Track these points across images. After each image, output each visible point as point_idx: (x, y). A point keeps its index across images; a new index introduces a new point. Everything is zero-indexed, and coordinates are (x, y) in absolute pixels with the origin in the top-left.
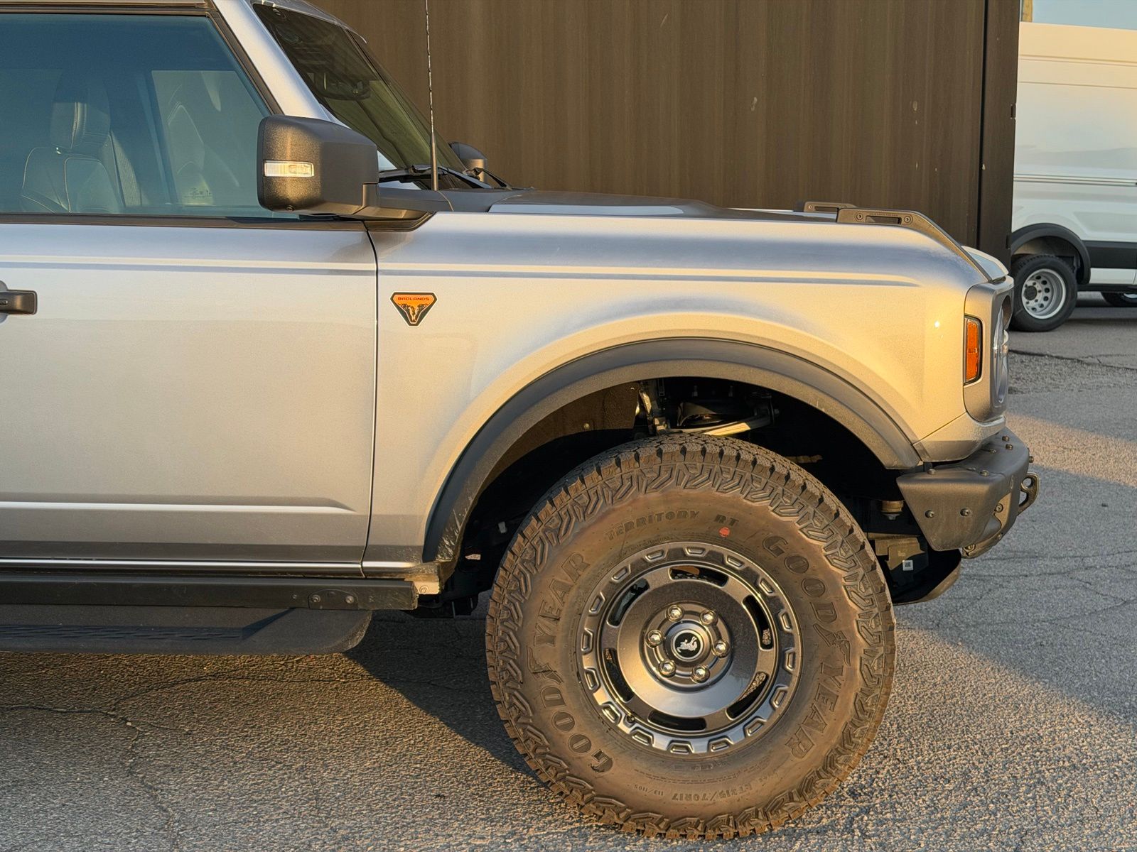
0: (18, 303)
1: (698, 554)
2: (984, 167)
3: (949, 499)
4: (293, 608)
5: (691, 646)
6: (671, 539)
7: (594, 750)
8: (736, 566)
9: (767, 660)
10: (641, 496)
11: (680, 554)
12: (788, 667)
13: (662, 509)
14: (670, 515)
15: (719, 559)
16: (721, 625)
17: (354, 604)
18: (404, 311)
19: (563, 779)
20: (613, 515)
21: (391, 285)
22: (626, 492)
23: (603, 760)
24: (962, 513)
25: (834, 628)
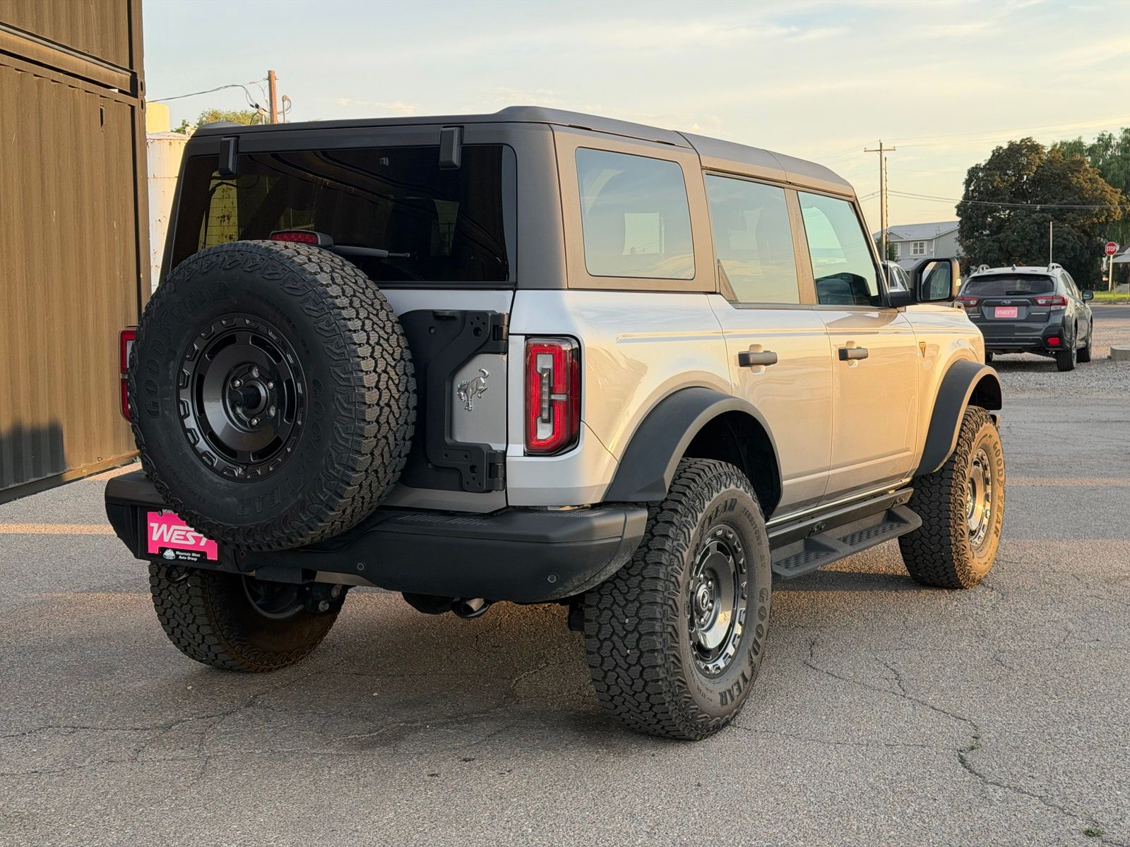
18: (922, 351)
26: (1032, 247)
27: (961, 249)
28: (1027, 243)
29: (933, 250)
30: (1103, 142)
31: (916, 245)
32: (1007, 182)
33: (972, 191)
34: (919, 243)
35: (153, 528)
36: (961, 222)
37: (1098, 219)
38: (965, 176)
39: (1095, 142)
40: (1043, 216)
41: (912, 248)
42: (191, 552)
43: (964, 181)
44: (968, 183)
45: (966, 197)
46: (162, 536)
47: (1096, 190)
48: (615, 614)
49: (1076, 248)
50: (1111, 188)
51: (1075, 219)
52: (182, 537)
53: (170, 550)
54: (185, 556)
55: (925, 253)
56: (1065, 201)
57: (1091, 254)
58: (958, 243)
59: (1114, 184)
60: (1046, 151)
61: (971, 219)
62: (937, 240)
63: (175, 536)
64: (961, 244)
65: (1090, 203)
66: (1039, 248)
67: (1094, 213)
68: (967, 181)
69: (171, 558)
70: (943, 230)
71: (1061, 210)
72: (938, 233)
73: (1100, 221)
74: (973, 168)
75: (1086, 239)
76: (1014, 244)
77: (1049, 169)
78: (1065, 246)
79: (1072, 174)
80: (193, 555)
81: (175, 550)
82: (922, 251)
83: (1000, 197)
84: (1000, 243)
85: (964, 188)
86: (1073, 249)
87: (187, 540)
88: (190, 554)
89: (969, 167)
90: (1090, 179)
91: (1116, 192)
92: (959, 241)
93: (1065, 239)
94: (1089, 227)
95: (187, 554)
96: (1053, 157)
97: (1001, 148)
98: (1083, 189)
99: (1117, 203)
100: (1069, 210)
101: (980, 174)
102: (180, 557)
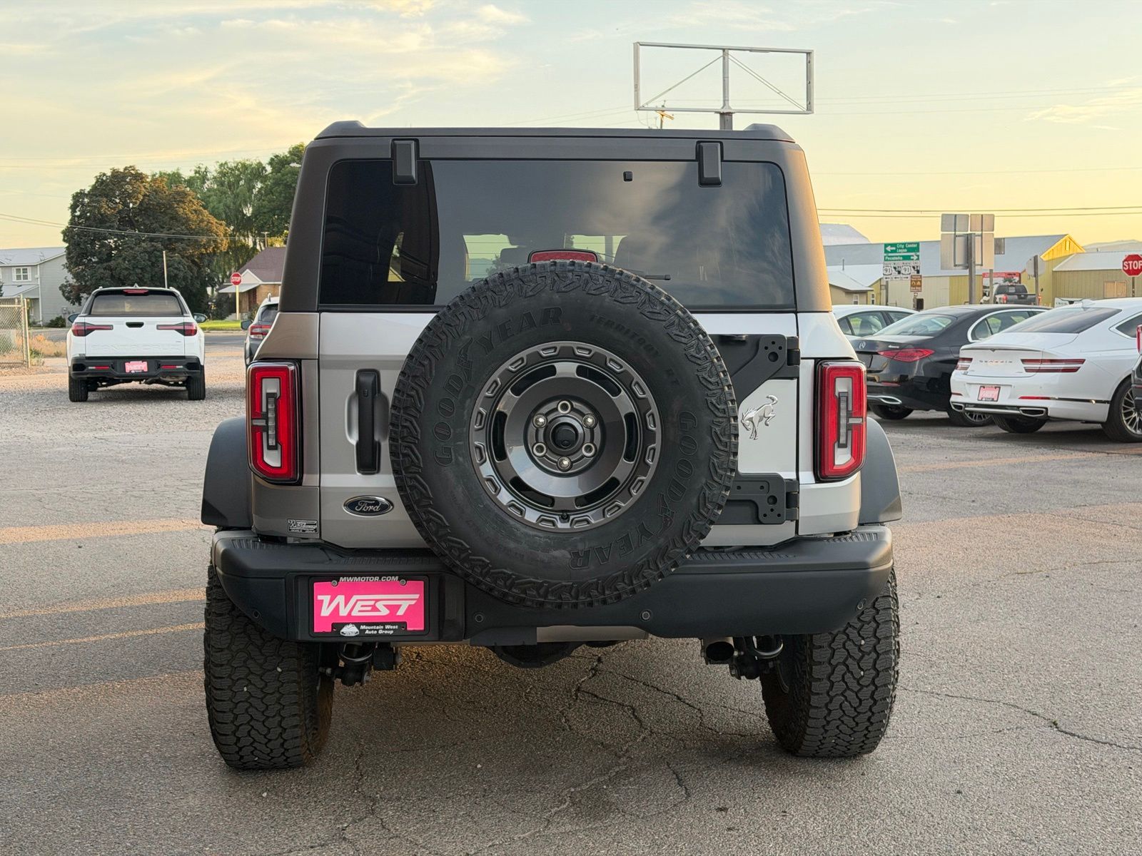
26: (144, 276)
27: (70, 277)
28: (139, 271)
29: (38, 276)
30: (200, 174)
31: (18, 271)
32: (114, 209)
33: (79, 217)
34: (21, 268)
35: (322, 601)
36: (67, 248)
37: (206, 249)
38: (70, 201)
39: (192, 174)
40: (153, 246)
41: (14, 274)
42: (384, 624)
43: (69, 206)
44: (73, 208)
45: (72, 222)
46: (337, 609)
47: (202, 221)
48: (850, 637)
49: (187, 278)
50: (216, 220)
51: (184, 249)
52: (369, 608)
53: (351, 625)
54: (374, 630)
55: (30, 279)
56: (173, 231)
57: (201, 284)
58: (66, 270)
59: (217, 216)
60: (148, 180)
61: (79, 245)
62: (42, 266)
63: (358, 607)
64: (70, 271)
65: (197, 233)
66: (151, 277)
67: (202, 243)
68: (72, 205)
69: (354, 635)
70: (48, 256)
71: (169, 239)
72: (42, 258)
73: (208, 251)
74: (77, 193)
75: (195, 269)
76: (126, 273)
77: (155, 198)
78: (176, 275)
79: (178, 204)
80: (387, 627)
81: (358, 625)
82: (26, 277)
83: (108, 224)
84: (111, 270)
85: (70, 214)
86: (185, 279)
87: (378, 611)
88: (382, 627)
89: (74, 192)
90: (195, 211)
91: (221, 225)
92: (67, 268)
93: (176, 268)
94: (198, 258)
95: (378, 628)
96: (158, 187)
97: (104, 175)
98: (190, 220)
99: (222, 235)
100: (178, 240)
101: (86, 200)
102: (367, 632)
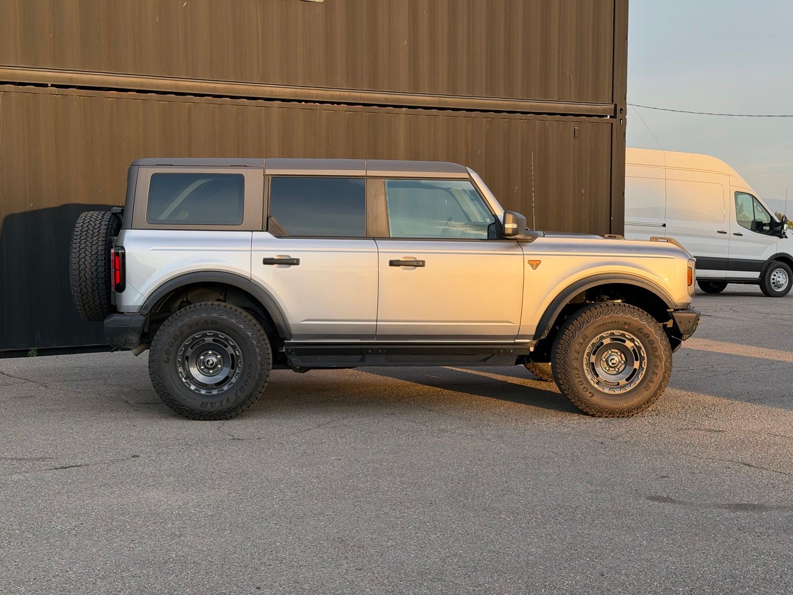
0: (421, 263)
1: (618, 334)
2: (612, 218)
3: (685, 317)
4: (493, 355)
5: (614, 362)
6: (611, 330)
7: (589, 391)
8: (629, 337)
9: (637, 365)
10: (604, 317)
11: (613, 334)
12: (643, 366)
13: (610, 321)
14: (612, 322)
15: (623, 335)
16: (623, 355)
17: (512, 353)
18: (532, 265)
19: (580, 400)
20: (596, 323)
21: (527, 258)
22: (599, 316)
23: (591, 394)
24: (689, 322)
25: (657, 354)
